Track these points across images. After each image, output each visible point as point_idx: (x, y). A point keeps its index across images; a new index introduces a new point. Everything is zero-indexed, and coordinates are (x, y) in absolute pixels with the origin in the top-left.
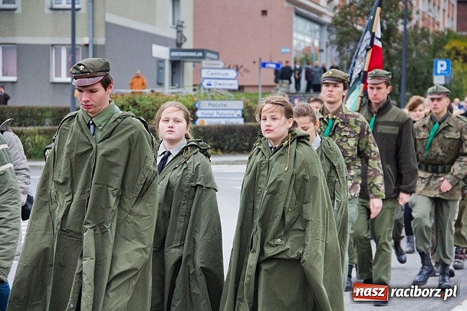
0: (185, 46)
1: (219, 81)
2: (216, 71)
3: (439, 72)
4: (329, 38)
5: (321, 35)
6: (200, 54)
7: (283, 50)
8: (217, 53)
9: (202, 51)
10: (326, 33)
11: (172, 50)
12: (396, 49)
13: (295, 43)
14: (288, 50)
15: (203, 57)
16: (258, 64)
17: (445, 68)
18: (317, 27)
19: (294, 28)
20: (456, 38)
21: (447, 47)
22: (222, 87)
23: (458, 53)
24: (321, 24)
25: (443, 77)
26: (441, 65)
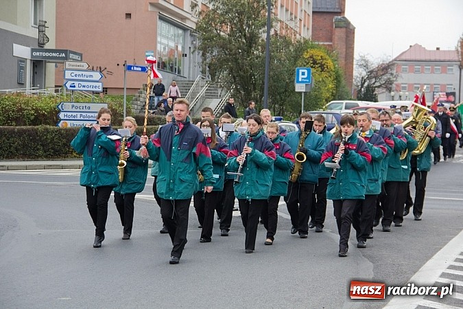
0: (47, 46)
1: (83, 83)
2: (80, 73)
3: (300, 80)
4: (192, 43)
5: (184, 40)
6: (63, 55)
8: (80, 55)
9: (65, 52)
10: (189, 39)
11: (33, 50)
13: (159, 46)
14: (152, 54)
15: (66, 58)
16: (122, 68)
17: (306, 76)
18: (180, 32)
19: (159, 31)
20: (313, 47)
21: (306, 55)
22: (86, 89)
23: (315, 62)
24: (185, 29)
25: (304, 85)
26: (303, 74)
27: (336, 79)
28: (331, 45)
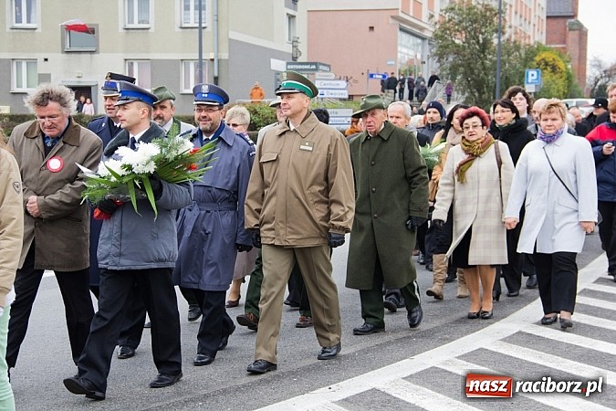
0: (299, 60)
1: (331, 91)
2: (328, 82)
3: (530, 81)
4: (430, 51)
5: (422, 48)
6: (314, 67)
7: (389, 63)
8: (329, 66)
9: (315, 64)
10: (427, 47)
11: (288, 64)
12: (491, 60)
13: (399, 55)
14: (393, 63)
15: (316, 70)
16: (366, 76)
17: (535, 77)
18: (419, 41)
19: (399, 42)
20: (545, 50)
21: (537, 59)
22: (333, 96)
23: (547, 64)
24: (423, 39)
25: (533, 86)
26: (532, 75)
27: (568, 79)
28: (564, 48)
